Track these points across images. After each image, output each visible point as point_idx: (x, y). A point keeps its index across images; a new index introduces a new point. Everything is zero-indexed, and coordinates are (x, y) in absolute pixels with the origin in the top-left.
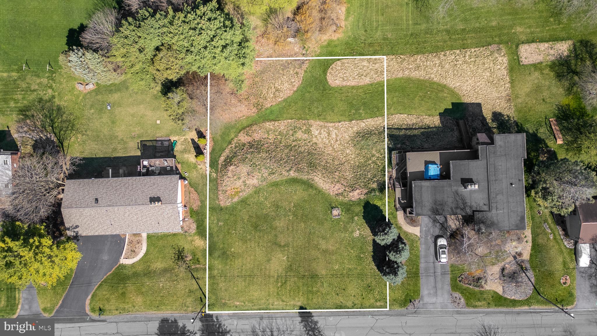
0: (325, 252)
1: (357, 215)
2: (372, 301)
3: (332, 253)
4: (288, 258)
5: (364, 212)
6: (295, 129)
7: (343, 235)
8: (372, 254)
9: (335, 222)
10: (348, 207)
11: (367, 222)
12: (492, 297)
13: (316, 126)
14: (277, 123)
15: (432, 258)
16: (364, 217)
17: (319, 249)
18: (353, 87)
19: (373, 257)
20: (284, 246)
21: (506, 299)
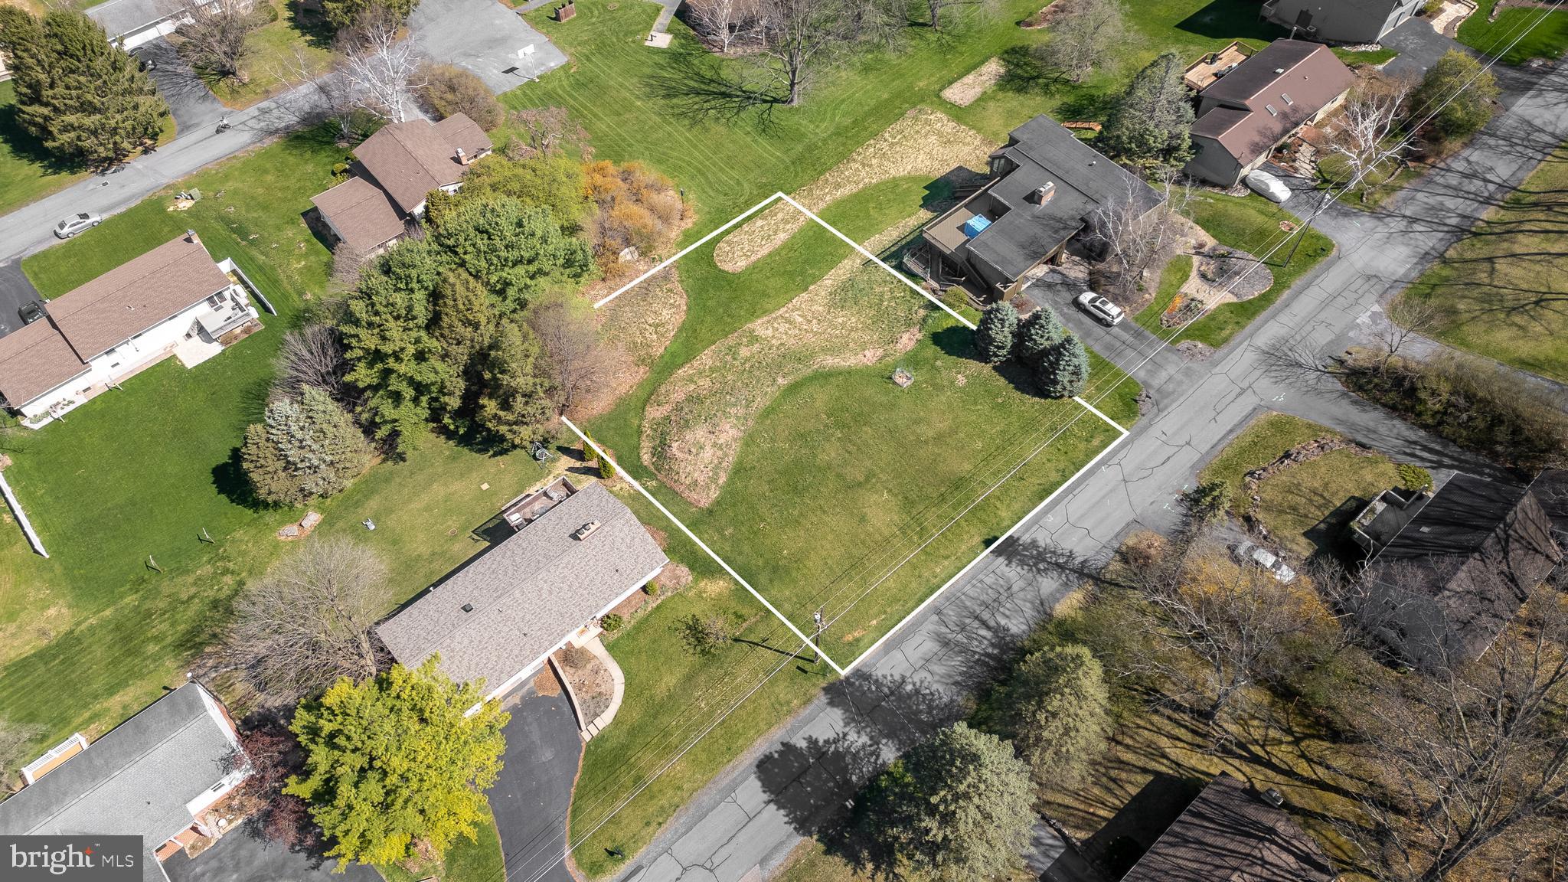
0: (939, 438)
1: (936, 359)
2: (1082, 446)
3: (953, 431)
4: (890, 491)
5: (942, 349)
6: (732, 351)
7: (943, 399)
8: (1011, 385)
9: (914, 391)
10: (913, 361)
11: (959, 356)
12: (1232, 312)
13: (760, 327)
14: (695, 364)
15: (1099, 330)
16: (949, 353)
17: (926, 442)
18: (770, 255)
19: (1017, 388)
20: (867, 480)
21: (1250, 302)
